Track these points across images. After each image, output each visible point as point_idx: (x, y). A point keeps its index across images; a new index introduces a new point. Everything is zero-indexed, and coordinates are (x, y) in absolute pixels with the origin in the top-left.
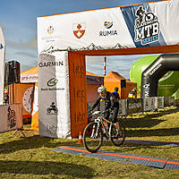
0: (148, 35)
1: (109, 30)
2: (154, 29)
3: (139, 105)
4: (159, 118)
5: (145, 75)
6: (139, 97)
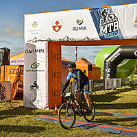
0: (110, 31)
1: (80, 26)
2: (115, 26)
3: (101, 85)
4: (117, 95)
5: (107, 61)
6: (102, 78)
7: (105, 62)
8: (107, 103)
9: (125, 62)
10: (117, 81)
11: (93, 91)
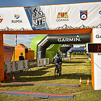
0: (40, 24)
1: (17, 20)
2: (43, 20)
3: (35, 63)
4: (46, 70)
5: (39, 46)
6: (35, 58)
7: (37, 46)
8: (39, 76)
9: (52, 46)
10: (46, 60)
11: (29, 68)
